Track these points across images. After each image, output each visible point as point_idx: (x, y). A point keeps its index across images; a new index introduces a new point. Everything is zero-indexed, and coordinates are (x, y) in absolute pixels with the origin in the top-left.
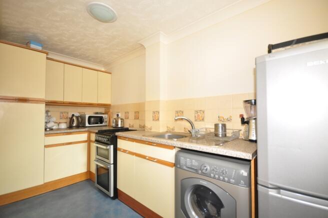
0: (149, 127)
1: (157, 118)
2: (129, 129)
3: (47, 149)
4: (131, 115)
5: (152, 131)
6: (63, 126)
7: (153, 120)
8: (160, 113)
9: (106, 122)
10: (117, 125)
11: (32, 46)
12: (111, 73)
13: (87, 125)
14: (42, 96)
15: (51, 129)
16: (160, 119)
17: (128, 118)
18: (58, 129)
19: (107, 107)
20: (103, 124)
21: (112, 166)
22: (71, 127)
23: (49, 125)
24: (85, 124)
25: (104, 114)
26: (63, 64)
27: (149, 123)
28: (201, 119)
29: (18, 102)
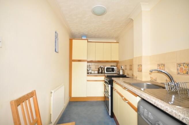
0: (136, 76)
1: (140, 70)
2: (127, 76)
3: (88, 82)
4: (128, 67)
5: (138, 79)
6: (96, 72)
7: (138, 71)
8: (142, 66)
9: (116, 71)
10: (119, 73)
11: (83, 38)
12: (118, 43)
13: (106, 72)
14: (85, 59)
15: (91, 73)
16: (143, 71)
17: (126, 69)
18: (94, 73)
19: (117, 62)
20: (114, 72)
21: (110, 97)
22: (99, 73)
23: (90, 71)
24: (104, 71)
25: (115, 66)
26: (95, 43)
27: (136, 73)
28: (184, 72)
29: (78, 62)
